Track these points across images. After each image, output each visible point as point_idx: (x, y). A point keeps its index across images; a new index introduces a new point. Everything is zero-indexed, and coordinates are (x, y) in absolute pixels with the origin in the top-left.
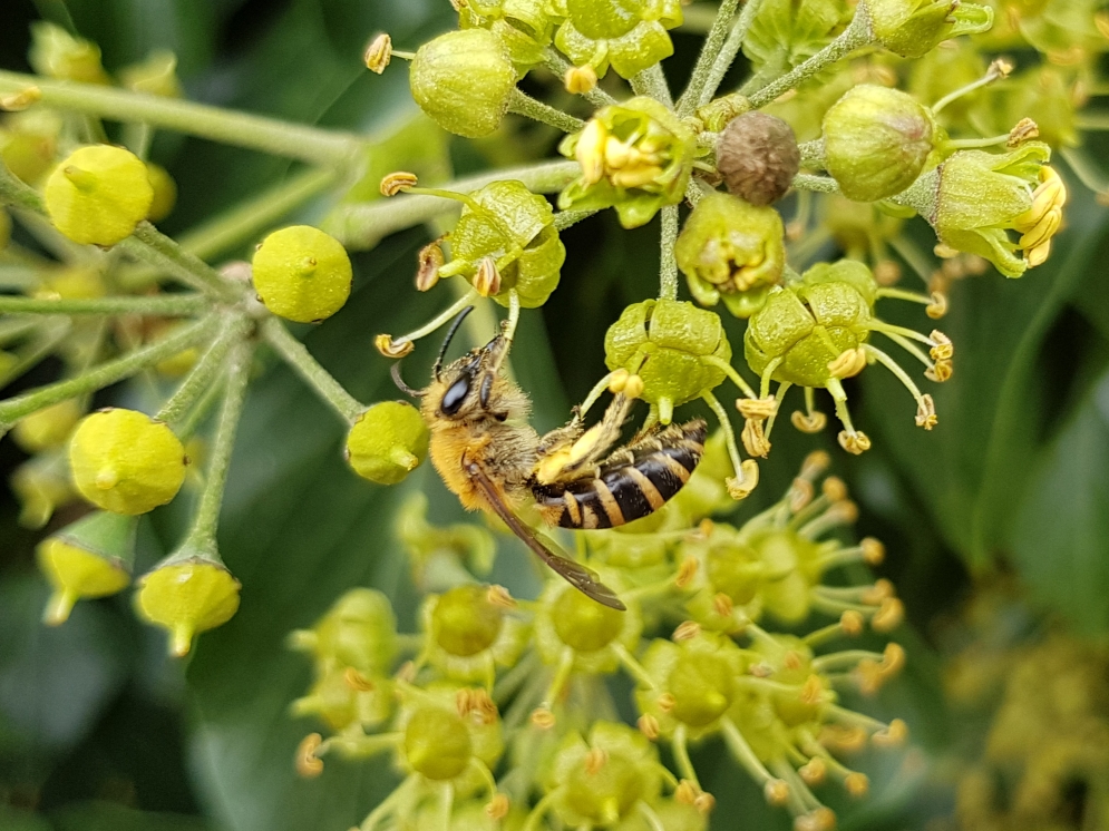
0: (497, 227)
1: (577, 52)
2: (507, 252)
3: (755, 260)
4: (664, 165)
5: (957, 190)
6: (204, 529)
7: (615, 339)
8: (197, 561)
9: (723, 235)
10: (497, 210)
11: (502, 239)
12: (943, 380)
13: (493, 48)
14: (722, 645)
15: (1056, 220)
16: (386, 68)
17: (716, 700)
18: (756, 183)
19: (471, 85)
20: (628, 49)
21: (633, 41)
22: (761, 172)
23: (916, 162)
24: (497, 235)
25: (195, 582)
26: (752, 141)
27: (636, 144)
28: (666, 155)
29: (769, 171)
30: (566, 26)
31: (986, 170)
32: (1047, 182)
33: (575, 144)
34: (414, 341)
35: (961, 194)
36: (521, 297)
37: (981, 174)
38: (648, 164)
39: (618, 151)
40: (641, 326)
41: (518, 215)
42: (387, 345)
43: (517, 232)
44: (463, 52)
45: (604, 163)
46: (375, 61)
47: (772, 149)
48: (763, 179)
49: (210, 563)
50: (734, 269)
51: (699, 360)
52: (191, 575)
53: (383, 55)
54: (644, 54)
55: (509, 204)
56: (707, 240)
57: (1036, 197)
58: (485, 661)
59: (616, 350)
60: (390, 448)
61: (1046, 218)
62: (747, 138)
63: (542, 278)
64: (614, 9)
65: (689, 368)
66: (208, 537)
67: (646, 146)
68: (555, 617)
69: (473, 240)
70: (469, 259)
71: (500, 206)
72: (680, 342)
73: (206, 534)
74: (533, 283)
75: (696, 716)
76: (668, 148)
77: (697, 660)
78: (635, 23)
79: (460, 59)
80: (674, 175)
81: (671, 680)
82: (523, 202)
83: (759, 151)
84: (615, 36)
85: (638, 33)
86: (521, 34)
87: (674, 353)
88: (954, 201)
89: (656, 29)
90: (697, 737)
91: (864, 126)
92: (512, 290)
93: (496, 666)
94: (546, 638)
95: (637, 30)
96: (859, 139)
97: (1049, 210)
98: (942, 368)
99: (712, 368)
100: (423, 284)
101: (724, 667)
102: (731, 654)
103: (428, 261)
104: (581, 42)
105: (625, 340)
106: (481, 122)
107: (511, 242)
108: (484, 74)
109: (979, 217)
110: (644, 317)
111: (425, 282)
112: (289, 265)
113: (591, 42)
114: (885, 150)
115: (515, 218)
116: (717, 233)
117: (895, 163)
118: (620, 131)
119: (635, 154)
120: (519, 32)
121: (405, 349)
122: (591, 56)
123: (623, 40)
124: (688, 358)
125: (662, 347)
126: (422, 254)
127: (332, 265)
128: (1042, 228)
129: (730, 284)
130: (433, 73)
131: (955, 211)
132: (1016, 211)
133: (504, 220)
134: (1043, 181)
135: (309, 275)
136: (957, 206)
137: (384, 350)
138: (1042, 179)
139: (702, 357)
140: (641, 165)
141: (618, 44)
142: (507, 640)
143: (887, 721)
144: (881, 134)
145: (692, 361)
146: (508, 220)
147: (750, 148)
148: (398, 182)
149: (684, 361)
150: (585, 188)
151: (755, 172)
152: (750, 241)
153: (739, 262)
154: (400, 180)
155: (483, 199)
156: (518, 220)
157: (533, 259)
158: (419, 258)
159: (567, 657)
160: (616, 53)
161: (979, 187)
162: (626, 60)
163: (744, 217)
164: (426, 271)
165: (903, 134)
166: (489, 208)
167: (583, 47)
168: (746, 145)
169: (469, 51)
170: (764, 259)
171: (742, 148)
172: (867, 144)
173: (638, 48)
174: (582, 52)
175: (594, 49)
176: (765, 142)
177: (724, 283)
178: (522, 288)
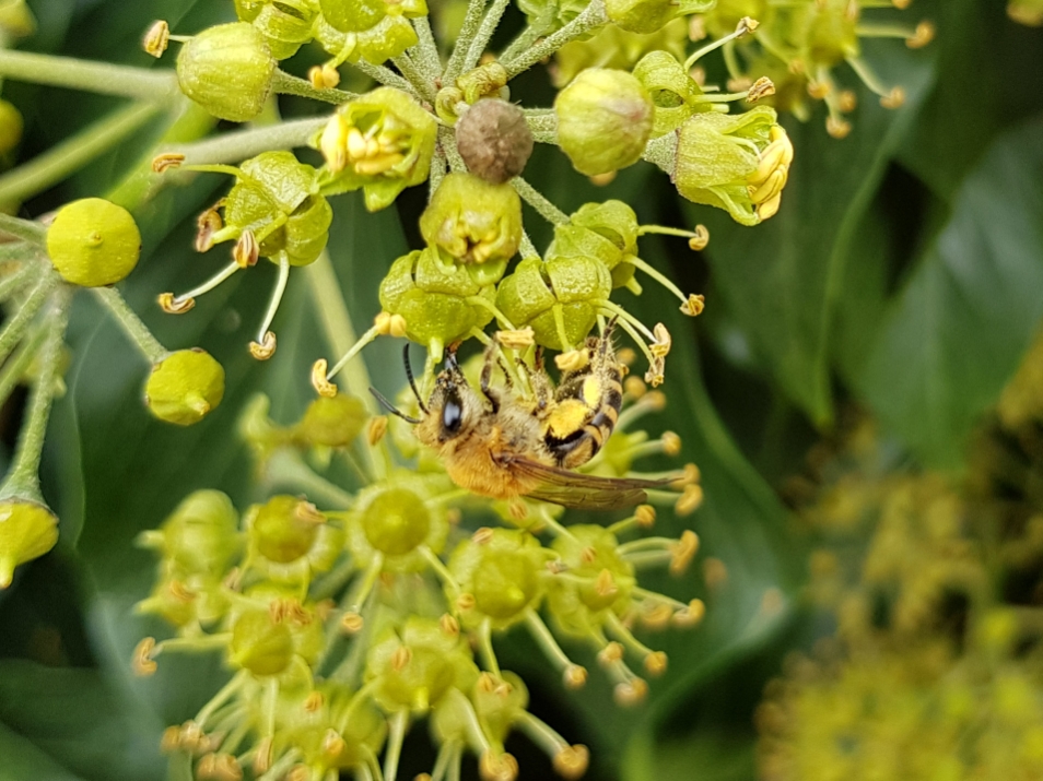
0: (264, 195)
1: (330, 44)
2: (274, 218)
3: (490, 236)
4: (404, 152)
5: (691, 152)
6: (25, 467)
7: (387, 289)
8: (16, 501)
9: (459, 214)
10: (264, 180)
11: (271, 207)
12: (696, 314)
13: (252, 41)
14: (523, 542)
15: (781, 178)
16: (164, 52)
17: (516, 595)
18: (489, 167)
19: (231, 78)
20: (375, 41)
21: (379, 34)
22: (492, 158)
23: (638, 140)
24: (265, 204)
25: (14, 520)
26: (483, 130)
27: (376, 135)
28: (404, 144)
29: (497, 157)
30: (320, 19)
31: (717, 133)
32: (775, 143)
33: (320, 136)
34: (195, 298)
35: (696, 155)
36: (290, 257)
37: (714, 138)
38: (387, 155)
39: (358, 144)
40: (407, 275)
41: (284, 185)
42: (169, 302)
43: (283, 201)
44: (223, 48)
45: (347, 153)
46: (153, 47)
47: (502, 136)
48: (493, 164)
49: (28, 502)
50: (471, 245)
51: (465, 302)
52: (10, 514)
53: (160, 40)
54: (390, 45)
55: (275, 175)
56: (445, 219)
57: (763, 158)
58: (302, 567)
59: (388, 299)
60: (185, 394)
61: (772, 177)
62: (479, 126)
63: (308, 241)
64: (360, 5)
65: (455, 310)
66: (29, 474)
67: (384, 139)
68: (366, 525)
69: (243, 209)
70: (239, 225)
71: (267, 178)
72: (446, 286)
73: (28, 471)
74: (300, 245)
75: (500, 610)
76: (407, 137)
77: (498, 558)
78: (380, 18)
79: (221, 55)
80: (410, 163)
81: (475, 577)
82: (288, 173)
83: (488, 140)
84: (362, 30)
85: (383, 27)
86: (288, 17)
87: (440, 297)
88: (689, 162)
89: (400, 22)
90: (503, 627)
91: (589, 110)
92: (282, 251)
93: (312, 571)
94: (357, 544)
95: (382, 24)
96: (585, 122)
97: (776, 169)
98: (694, 303)
99: (477, 308)
100: (202, 246)
101: (526, 561)
102: (532, 549)
103: (207, 225)
104: (333, 35)
105: (395, 290)
106: (244, 110)
107: (278, 209)
108: (242, 67)
109: (712, 177)
110: (410, 267)
111: (203, 244)
112: (79, 238)
113: (342, 35)
114: (607, 131)
115: (281, 187)
116: (454, 214)
117: (618, 142)
118: (362, 123)
119: (372, 147)
120: (287, 15)
121: (187, 305)
122: (343, 47)
123: (370, 33)
124: (455, 300)
125: (430, 292)
126: (201, 218)
127: (120, 234)
128: (769, 186)
129: (469, 257)
130: (196, 68)
131: (690, 171)
132: (743, 173)
133: (271, 190)
134: (772, 141)
135: (97, 247)
136: (693, 166)
137: (167, 307)
138: (772, 138)
139: (468, 299)
140: (377, 156)
141: (365, 36)
142: (322, 546)
143: (687, 602)
144: (604, 117)
145: (456, 304)
146: (275, 190)
147: (480, 137)
148: (167, 162)
149: (450, 303)
150: (333, 174)
151: (485, 159)
152: (484, 219)
153: (475, 239)
154: (169, 159)
155: (252, 171)
156: (284, 190)
157: (298, 225)
158: (197, 222)
159: (377, 561)
160: (363, 45)
161: (712, 149)
162: (374, 51)
163: (481, 196)
164: (205, 234)
165: (625, 117)
166: (258, 179)
167: (335, 39)
168: (478, 133)
169: (229, 46)
170: (497, 236)
171: (474, 136)
172: (593, 126)
173: (384, 40)
174: (334, 43)
175: (344, 41)
176: (494, 131)
177: (463, 257)
178: (292, 250)
